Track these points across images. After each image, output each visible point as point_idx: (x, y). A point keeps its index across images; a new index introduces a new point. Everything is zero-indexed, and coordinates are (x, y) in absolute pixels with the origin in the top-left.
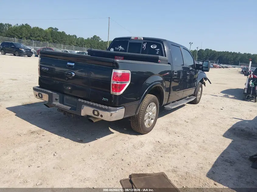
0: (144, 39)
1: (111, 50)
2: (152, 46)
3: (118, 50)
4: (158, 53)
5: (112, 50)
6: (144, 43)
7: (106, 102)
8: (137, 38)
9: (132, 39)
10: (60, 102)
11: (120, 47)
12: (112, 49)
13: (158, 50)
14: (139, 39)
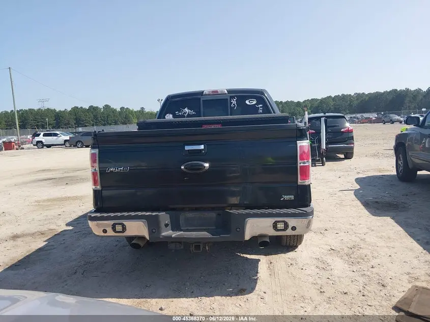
0: (230, 91)
1: (166, 117)
2: (247, 102)
3: (183, 116)
4: (261, 111)
5: (169, 117)
6: (232, 97)
7: (290, 201)
8: (217, 91)
9: (206, 95)
10: (173, 230)
11: (186, 110)
12: (168, 115)
13: (261, 107)
14: (219, 93)
